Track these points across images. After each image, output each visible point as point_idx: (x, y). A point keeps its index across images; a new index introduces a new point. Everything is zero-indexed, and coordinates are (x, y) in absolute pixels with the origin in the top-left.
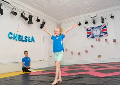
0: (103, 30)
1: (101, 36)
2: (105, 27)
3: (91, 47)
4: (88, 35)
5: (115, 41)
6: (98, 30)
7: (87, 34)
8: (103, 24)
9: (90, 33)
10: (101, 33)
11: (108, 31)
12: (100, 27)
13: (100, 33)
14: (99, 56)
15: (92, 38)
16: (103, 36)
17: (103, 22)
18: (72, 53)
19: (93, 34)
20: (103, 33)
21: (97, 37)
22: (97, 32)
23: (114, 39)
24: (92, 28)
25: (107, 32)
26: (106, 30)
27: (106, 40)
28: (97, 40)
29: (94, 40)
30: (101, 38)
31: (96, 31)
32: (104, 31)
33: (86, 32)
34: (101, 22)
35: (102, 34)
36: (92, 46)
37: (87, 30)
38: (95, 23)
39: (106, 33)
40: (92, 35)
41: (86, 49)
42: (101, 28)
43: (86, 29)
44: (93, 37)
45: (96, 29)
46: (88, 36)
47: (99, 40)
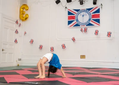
0: (93, 16)
1: (90, 24)
2: (98, 11)
3: (72, 41)
4: (68, 21)
5: (109, 34)
6: (86, 15)
7: (69, 19)
8: (94, 6)
9: (73, 18)
10: (90, 20)
11: (101, 18)
12: (89, 9)
13: (88, 19)
14: (83, 57)
15: (74, 26)
16: (93, 25)
17: (95, 3)
18: (41, 47)
19: (77, 20)
20: (94, 20)
21: (84, 25)
22: (84, 18)
23: (109, 31)
24: (77, 10)
25: (99, 19)
26: (98, 16)
27: (97, 33)
28: (82, 30)
29: (78, 29)
30: (90, 29)
31: (83, 16)
32: (96, 18)
33: (67, 16)
34: (92, 2)
35: (91, 22)
36: (74, 40)
37: (69, 13)
38: (83, 2)
39: (98, 21)
40: (75, 21)
41: (63, 43)
42: (92, 13)
43: (67, 10)
44: (77, 25)
45: (82, 13)
46: (69, 23)
47: (86, 30)
